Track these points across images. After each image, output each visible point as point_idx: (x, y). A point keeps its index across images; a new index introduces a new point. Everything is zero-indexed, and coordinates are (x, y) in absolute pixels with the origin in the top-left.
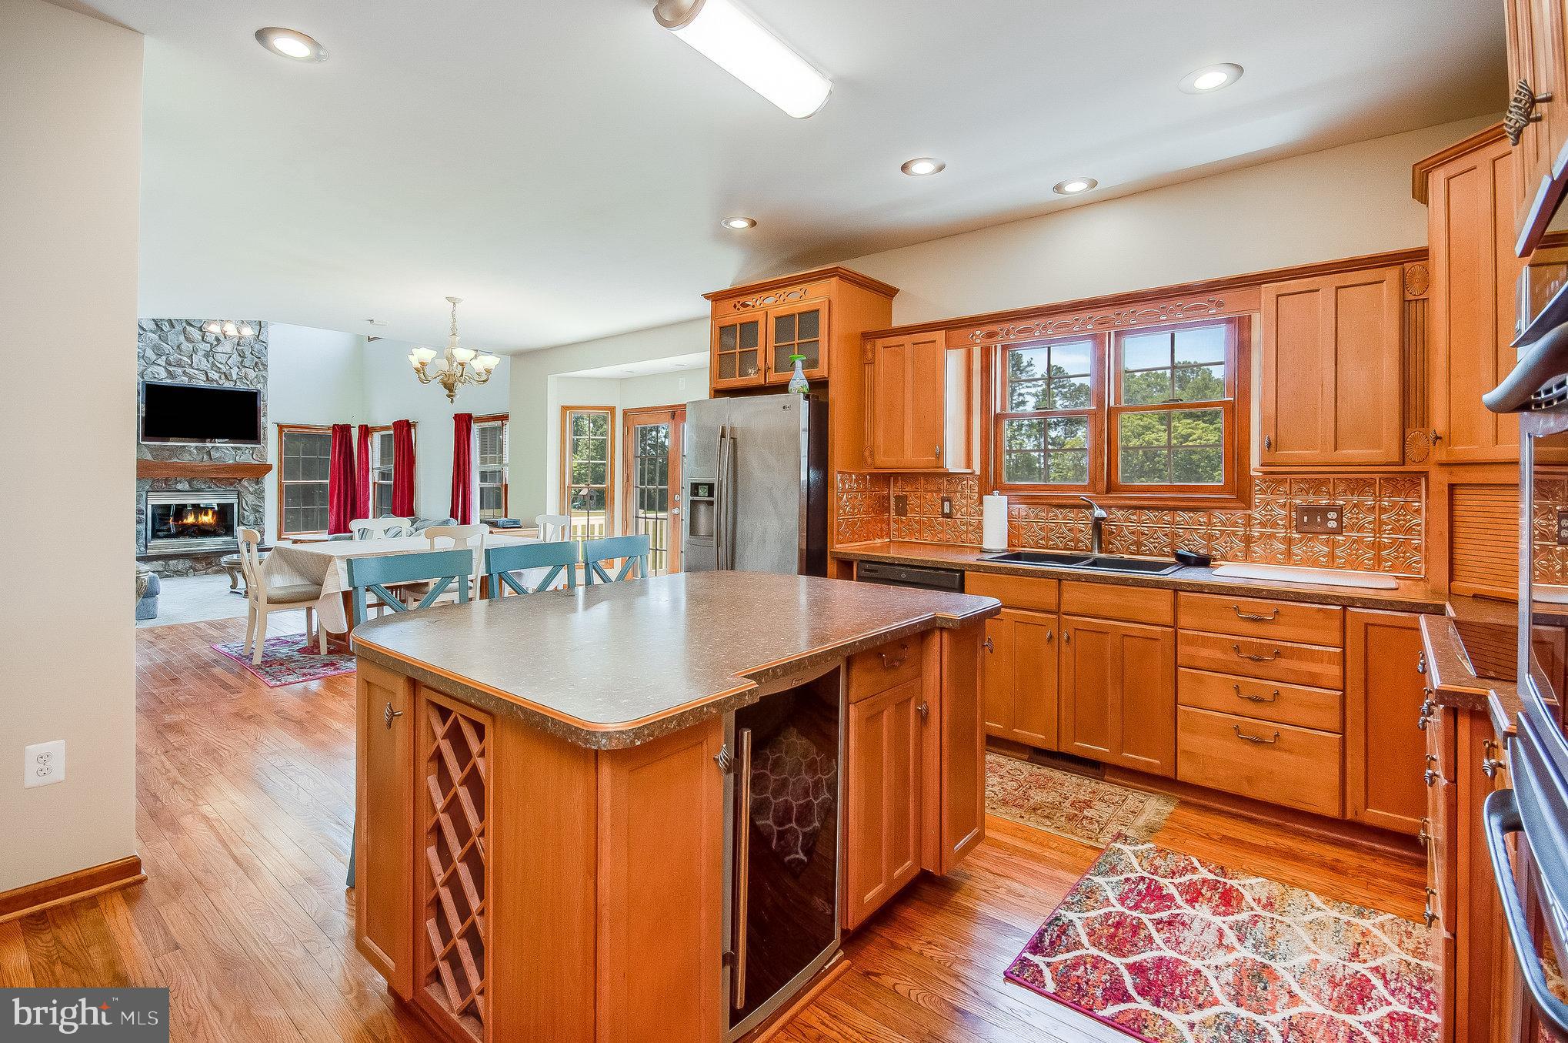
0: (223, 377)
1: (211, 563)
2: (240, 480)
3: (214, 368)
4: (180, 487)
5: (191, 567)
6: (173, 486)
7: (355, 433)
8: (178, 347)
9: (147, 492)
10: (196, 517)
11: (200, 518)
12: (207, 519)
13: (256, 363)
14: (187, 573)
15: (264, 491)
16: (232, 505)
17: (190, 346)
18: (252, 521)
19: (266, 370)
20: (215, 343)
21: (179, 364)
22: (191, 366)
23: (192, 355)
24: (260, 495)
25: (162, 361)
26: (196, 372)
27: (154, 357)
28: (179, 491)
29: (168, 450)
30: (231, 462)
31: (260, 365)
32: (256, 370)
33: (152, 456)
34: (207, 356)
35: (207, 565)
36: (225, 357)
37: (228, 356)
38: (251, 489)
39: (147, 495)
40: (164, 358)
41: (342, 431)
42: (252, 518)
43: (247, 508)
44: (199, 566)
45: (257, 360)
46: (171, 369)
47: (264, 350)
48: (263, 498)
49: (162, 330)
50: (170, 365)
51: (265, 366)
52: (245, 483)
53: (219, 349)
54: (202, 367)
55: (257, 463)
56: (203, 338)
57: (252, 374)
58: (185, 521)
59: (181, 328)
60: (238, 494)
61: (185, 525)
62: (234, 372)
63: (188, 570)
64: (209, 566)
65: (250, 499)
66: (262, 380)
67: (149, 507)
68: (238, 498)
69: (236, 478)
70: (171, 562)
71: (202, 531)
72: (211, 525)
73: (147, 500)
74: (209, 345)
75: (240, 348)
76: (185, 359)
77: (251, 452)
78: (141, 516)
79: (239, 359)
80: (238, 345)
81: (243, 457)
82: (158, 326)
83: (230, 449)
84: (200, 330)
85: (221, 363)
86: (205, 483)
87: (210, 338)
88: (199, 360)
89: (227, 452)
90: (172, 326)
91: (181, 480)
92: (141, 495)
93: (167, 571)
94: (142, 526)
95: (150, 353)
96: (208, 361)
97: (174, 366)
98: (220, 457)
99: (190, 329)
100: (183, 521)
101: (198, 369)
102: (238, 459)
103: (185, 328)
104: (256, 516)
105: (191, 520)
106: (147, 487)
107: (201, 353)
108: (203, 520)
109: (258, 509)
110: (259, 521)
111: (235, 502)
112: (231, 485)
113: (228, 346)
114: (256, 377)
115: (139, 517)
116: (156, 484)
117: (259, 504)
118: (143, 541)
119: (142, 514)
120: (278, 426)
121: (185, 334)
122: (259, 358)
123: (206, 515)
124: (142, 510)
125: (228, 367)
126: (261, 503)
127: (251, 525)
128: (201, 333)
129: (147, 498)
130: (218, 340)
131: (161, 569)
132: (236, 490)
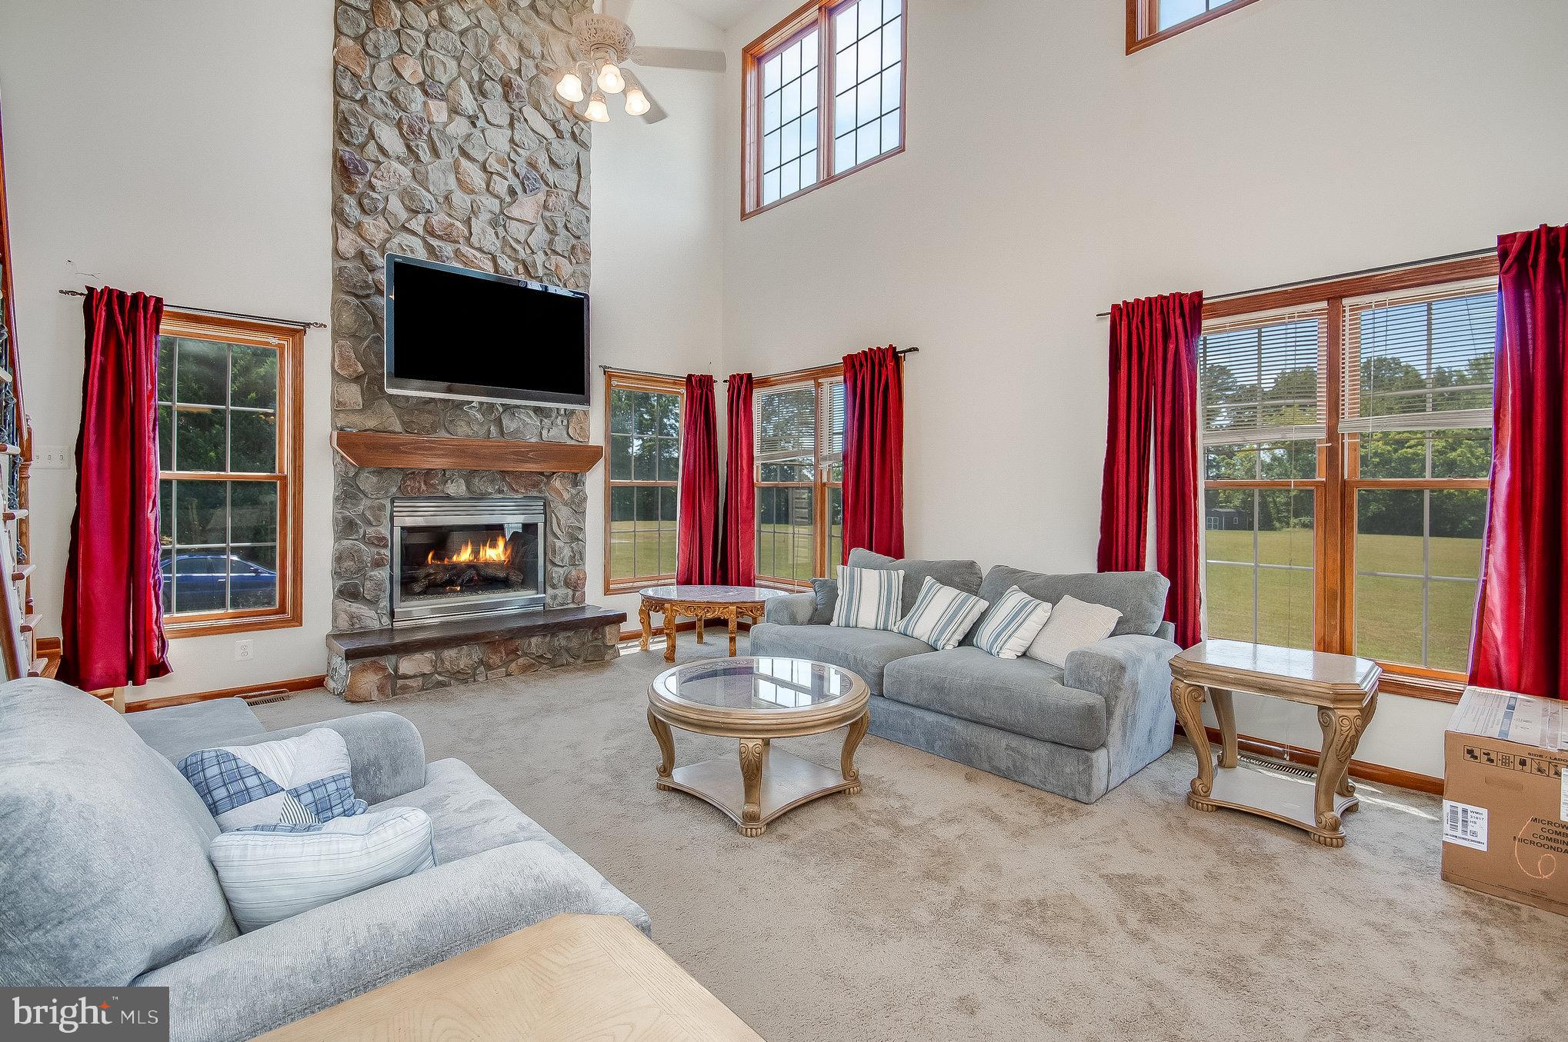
0: (521, 270)
1: (515, 651)
2: (549, 477)
3: (508, 250)
4: (451, 489)
5: (481, 662)
6: (440, 487)
7: (720, 393)
8: (446, 198)
9: (392, 502)
10: (476, 553)
11: (482, 554)
12: (495, 553)
13: (573, 247)
14: (474, 675)
15: (585, 499)
16: (536, 525)
17: (468, 198)
18: (567, 559)
19: (587, 261)
20: (508, 199)
21: (450, 239)
22: (468, 239)
23: (470, 219)
24: (578, 507)
25: (417, 224)
27: (403, 215)
28: (448, 497)
29: (430, 412)
30: (533, 440)
31: (579, 252)
32: (574, 261)
33: (403, 423)
34: (494, 223)
35: (507, 655)
36: (523, 228)
37: (528, 228)
38: (566, 496)
39: (393, 506)
40: (421, 218)
41: (699, 388)
42: (567, 552)
43: (558, 532)
44: (495, 659)
45: (575, 242)
46: (435, 242)
47: (584, 222)
48: (583, 513)
49: (418, 160)
50: (432, 234)
51: (587, 253)
52: (557, 483)
53: (515, 212)
54: (488, 246)
55: (573, 443)
56: (488, 186)
57: (566, 268)
58: (455, 558)
59: (451, 160)
60: (545, 505)
61: (454, 566)
62: (540, 258)
63: (476, 669)
64: (512, 657)
65: (563, 513)
66: (584, 279)
67: (397, 532)
68: (545, 514)
69: (542, 474)
70: (449, 654)
71: (484, 579)
72: (499, 565)
73: (392, 517)
74: (498, 202)
75: (547, 214)
76: (458, 224)
77: (565, 423)
78: (383, 551)
79: (547, 236)
80: (545, 207)
81: (552, 432)
82: (408, 147)
83: (532, 413)
84: (484, 168)
85: (519, 242)
86: (492, 481)
87: (500, 186)
88: (484, 232)
89: (528, 420)
90: (435, 153)
91: (453, 475)
92: (382, 508)
93: (440, 674)
94: (383, 574)
95: (395, 205)
96: (497, 234)
97: (439, 237)
98: (517, 431)
99: (464, 162)
100: (451, 558)
101: (480, 250)
102: (545, 432)
103: (456, 162)
104: (572, 548)
105: (465, 556)
106: (394, 490)
107: (485, 216)
108: (488, 557)
109: (575, 536)
110: (578, 558)
111: (539, 520)
112: (535, 485)
113: (527, 208)
114: (573, 275)
115: (378, 553)
116: (408, 483)
117: (577, 524)
118: (384, 603)
119: (385, 546)
120: (605, 372)
121: (457, 173)
122: (579, 238)
123: (494, 546)
124: (384, 538)
125: (528, 251)
126: (579, 522)
127: (563, 567)
128: (483, 175)
129: (392, 512)
130: (512, 192)
131: (427, 669)
132: (540, 495)
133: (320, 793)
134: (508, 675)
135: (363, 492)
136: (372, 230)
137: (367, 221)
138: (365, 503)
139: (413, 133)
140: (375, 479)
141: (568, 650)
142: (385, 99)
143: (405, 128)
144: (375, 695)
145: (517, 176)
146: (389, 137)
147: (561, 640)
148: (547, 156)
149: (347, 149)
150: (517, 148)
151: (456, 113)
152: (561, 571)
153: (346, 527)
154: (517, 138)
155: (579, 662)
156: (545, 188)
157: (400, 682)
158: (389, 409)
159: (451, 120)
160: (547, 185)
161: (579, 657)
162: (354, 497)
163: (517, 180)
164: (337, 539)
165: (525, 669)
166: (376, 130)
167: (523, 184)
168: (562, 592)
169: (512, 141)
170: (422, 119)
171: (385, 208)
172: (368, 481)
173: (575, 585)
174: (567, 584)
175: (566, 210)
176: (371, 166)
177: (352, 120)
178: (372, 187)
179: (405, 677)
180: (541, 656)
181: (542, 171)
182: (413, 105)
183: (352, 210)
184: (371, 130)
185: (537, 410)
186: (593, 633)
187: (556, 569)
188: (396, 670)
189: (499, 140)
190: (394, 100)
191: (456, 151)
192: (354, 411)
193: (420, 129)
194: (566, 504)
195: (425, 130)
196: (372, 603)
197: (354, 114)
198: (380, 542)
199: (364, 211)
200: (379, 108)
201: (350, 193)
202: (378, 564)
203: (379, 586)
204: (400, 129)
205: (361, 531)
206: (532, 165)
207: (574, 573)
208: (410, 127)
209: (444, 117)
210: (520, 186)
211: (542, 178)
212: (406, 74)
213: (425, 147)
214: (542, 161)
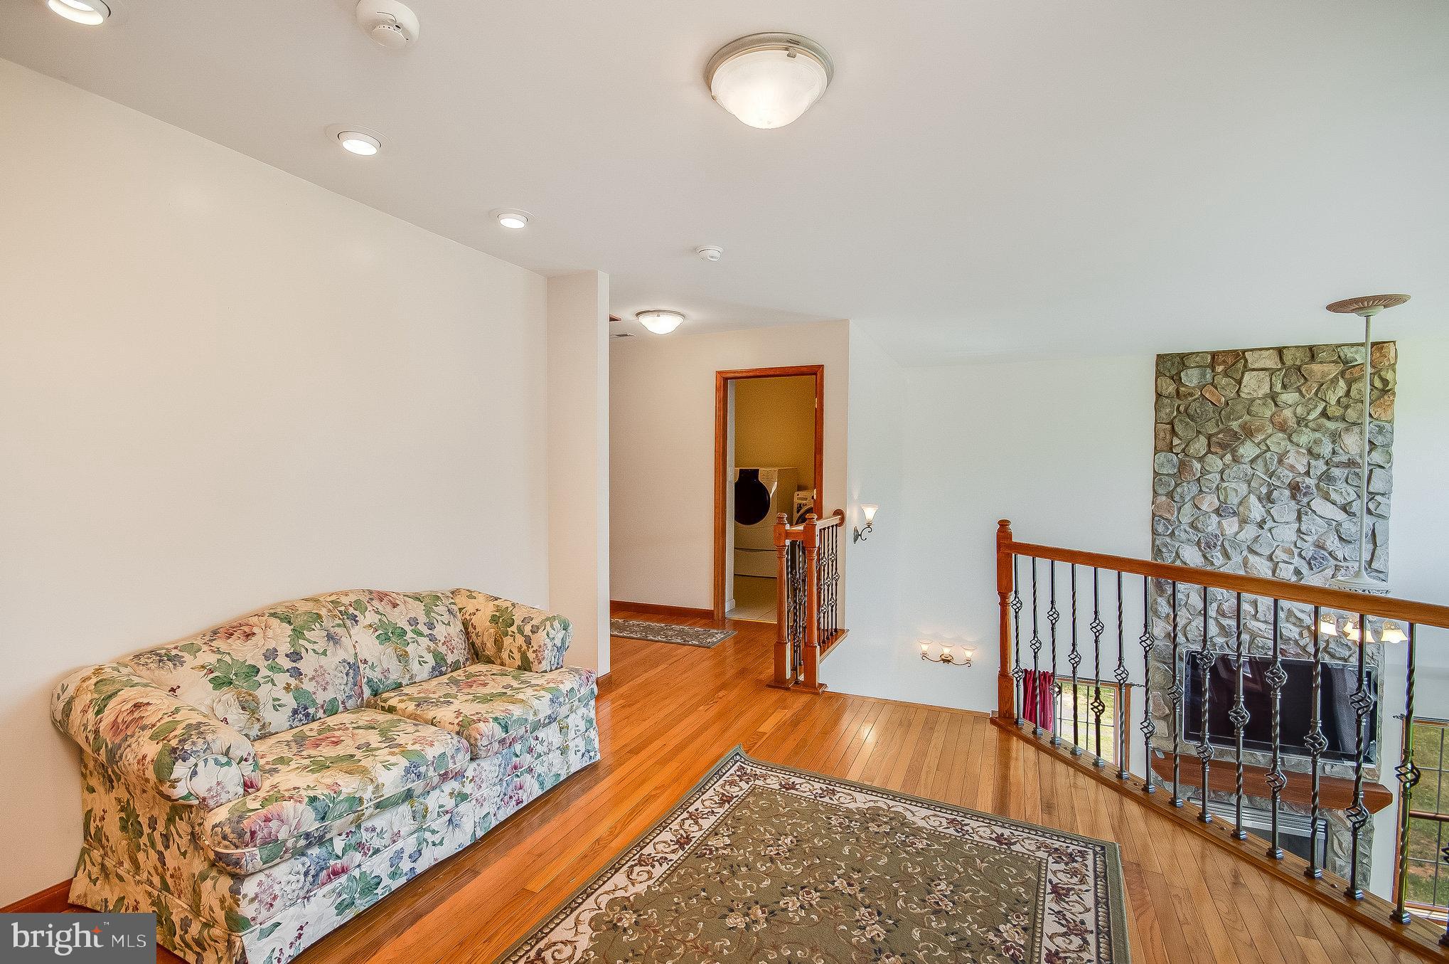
24: (1364, 836)
40: (1215, 605)
43: (1340, 853)
48: (1370, 842)
50: (1224, 615)
56: (1274, 572)
59: (1240, 560)
65: (1346, 838)
81: (1336, 768)
82: (1205, 557)
84: (1270, 558)
85: (1304, 613)
87: (1286, 572)
90: (1227, 557)
99: (1252, 558)
121: (1246, 568)
128: (1269, 564)
130: (1298, 573)
139: (1210, 548)
142: (1188, 529)
143: (1203, 545)
145: (1304, 559)
146: (1191, 553)
148: (1336, 537)
150: (1305, 537)
151: (1246, 522)
154: (1303, 528)
156: (1333, 562)
159: (1241, 529)
160: (1336, 560)
163: (1303, 561)
166: (1181, 551)
167: (1309, 564)
169: (1299, 530)
170: (1216, 536)
171: (1186, 603)
177: (1164, 550)
181: (1331, 549)
182: (1209, 527)
183: (1163, 609)
189: (1287, 534)
190: (1196, 529)
191: (1245, 553)
193: (1215, 543)
194: (1350, 829)
195: (1219, 543)
197: (1166, 545)
200: (1184, 536)
201: (1162, 596)
204: (1200, 549)
206: (1319, 546)
208: (1207, 543)
209: (1235, 528)
210: (1306, 566)
211: (1330, 554)
212: (1204, 507)
213: (1219, 554)
214: (1332, 543)
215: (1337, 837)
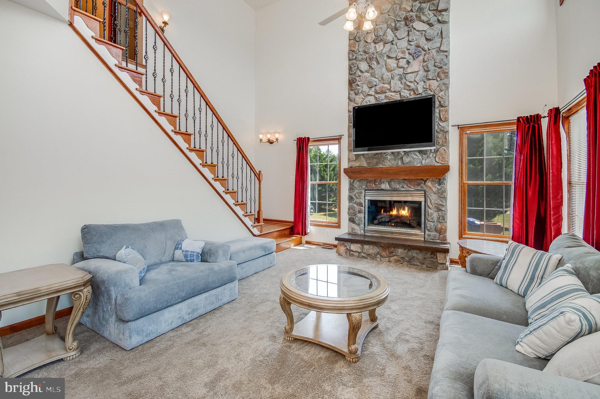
0: (412, 93)
2: (425, 181)
3: (407, 88)
4: (383, 186)
5: (378, 253)
6: (379, 186)
7: (545, 123)
8: (382, 78)
9: (365, 190)
10: (398, 211)
11: (400, 212)
12: (405, 212)
13: (438, 73)
14: (376, 257)
15: (445, 191)
16: (421, 202)
17: (390, 74)
18: (435, 219)
19: (447, 77)
20: (406, 66)
21: (383, 92)
22: (390, 90)
23: (391, 81)
24: (442, 195)
25: (372, 92)
26: (393, 94)
27: (367, 90)
28: (383, 190)
29: (376, 158)
30: (419, 165)
31: (442, 74)
32: (439, 79)
33: (367, 164)
34: (401, 79)
35: (389, 253)
36: (413, 75)
37: (416, 74)
38: (434, 189)
39: (365, 192)
40: (373, 89)
42: (435, 215)
43: (431, 206)
44: (384, 254)
45: (439, 70)
46: (377, 96)
47: (445, 60)
48: (445, 198)
49: (372, 69)
51: (446, 73)
52: (429, 184)
53: (409, 70)
54: (398, 89)
55: (439, 165)
56: (398, 65)
57: (435, 84)
58: (391, 212)
59: (384, 63)
60: (425, 193)
61: (391, 216)
62: (421, 85)
63: (377, 255)
64: (391, 255)
65: (433, 198)
66: (443, 88)
67: (367, 201)
68: (425, 197)
69: (422, 179)
70: (366, 247)
71: (401, 222)
72: (407, 217)
73: (365, 196)
74: (402, 69)
75: (425, 64)
77: (434, 155)
78: (361, 208)
79: (425, 74)
80: (424, 61)
81: (427, 161)
82: (369, 66)
83: (417, 154)
84: (396, 59)
85: (411, 82)
86: (399, 183)
87: (403, 63)
88: (396, 84)
89: (415, 157)
90: (378, 63)
91: (384, 181)
92: (361, 193)
93: (363, 253)
94: (362, 215)
95: (365, 88)
96: (401, 83)
97: (379, 93)
98: (410, 162)
99: (389, 61)
100: (389, 212)
101: (394, 92)
102: (423, 162)
103: (386, 62)
104: (439, 214)
105: (394, 212)
106: (364, 187)
107: (397, 78)
108: (402, 213)
109: (440, 208)
110: (442, 219)
111: (422, 199)
112: (419, 185)
113: (416, 65)
114: (438, 86)
115: (360, 208)
116: (368, 184)
117: (441, 203)
118: (362, 226)
119: (362, 206)
120: (458, 128)
121: (386, 66)
122: (441, 67)
123: (404, 209)
124: (362, 203)
125: (416, 84)
126: (443, 202)
127: (434, 222)
128: (396, 62)
129: (365, 194)
130: (408, 62)
131: (360, 251)
132: (422, 189)
133: (192, 253)
134: (389, 261)
135: (355, 187)
136: (358, 99)
137: (357, 97)
138: (356, 191)
139: (371, 60)
140: (358, 183)
141: (418, 259)
142: (362, 53)
143: (368, 59)
144: (344, 254)
145: (411, 54)
146: (364, 66)
147: (414, 253)
148: (425, 39)
149: (352, 76)
150: (411, 43)
151: (386, 43)
152: (432, 224)
153: (351, 199)
154: (410, 39)
155: (424, 266)
156: (423, 53)
157: (352, 252)
158: (362, 159)
159: (384, 46)
160: (425, 51)
161: (423, 264)
162: (353, 189)
163: (410, 56)
164: (349, 202)
165: (397, 261)
166: (359, 65)
167: (413, 56)
168: (433, 233)
169: (409, 41)
170: (373, 54)
171: (362, 91)
172: (356, 184)
173: (442, 231)
174: (436, 230)
175: (434, 57)
176: (357, 79)
177: (352, 67)
178: (358, 85)
179: (352, 251)
180: (403, 258)
181: (422, 46)
182: (370, 50)
183: (353, 96)
184: (358, 67)
185: (420, 152)
186: (431, 254)
187: (429, 223)
188: (350, 248)
189: (403, 44)
190: (365, 52)
191: (385, 58)
192: (353, 161)
193: (373, 57)
194: (435, 193)
195: (375, 56)
196: (359, 225)
197: (354, 64)
198: (360, 204)
199: (356, 94)
200: (360, 57)
201: (352, 90)
202: (360, 212)
203: (360, 219)
204: (367, 61)
205: (355, 200)
206: (418, 46)
207: (439, 226)
208: (370, 58)
209: (382, 47)
210: (412, 58)
211: (423, 49)
212: (369, 41)
213: (375, 63)
214: (423, 42)
215: (429, 198)
